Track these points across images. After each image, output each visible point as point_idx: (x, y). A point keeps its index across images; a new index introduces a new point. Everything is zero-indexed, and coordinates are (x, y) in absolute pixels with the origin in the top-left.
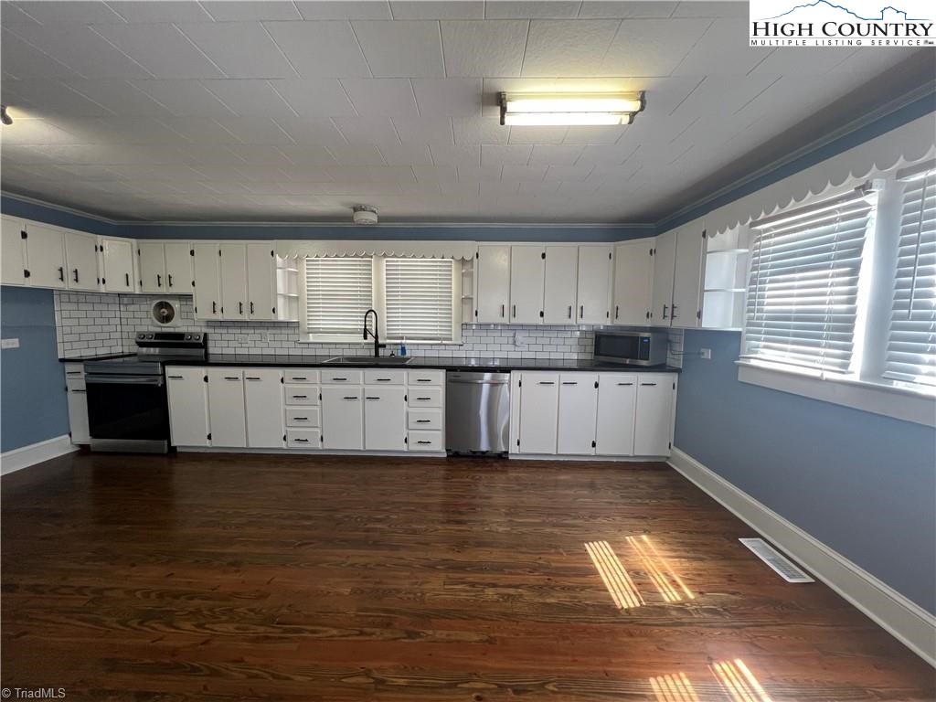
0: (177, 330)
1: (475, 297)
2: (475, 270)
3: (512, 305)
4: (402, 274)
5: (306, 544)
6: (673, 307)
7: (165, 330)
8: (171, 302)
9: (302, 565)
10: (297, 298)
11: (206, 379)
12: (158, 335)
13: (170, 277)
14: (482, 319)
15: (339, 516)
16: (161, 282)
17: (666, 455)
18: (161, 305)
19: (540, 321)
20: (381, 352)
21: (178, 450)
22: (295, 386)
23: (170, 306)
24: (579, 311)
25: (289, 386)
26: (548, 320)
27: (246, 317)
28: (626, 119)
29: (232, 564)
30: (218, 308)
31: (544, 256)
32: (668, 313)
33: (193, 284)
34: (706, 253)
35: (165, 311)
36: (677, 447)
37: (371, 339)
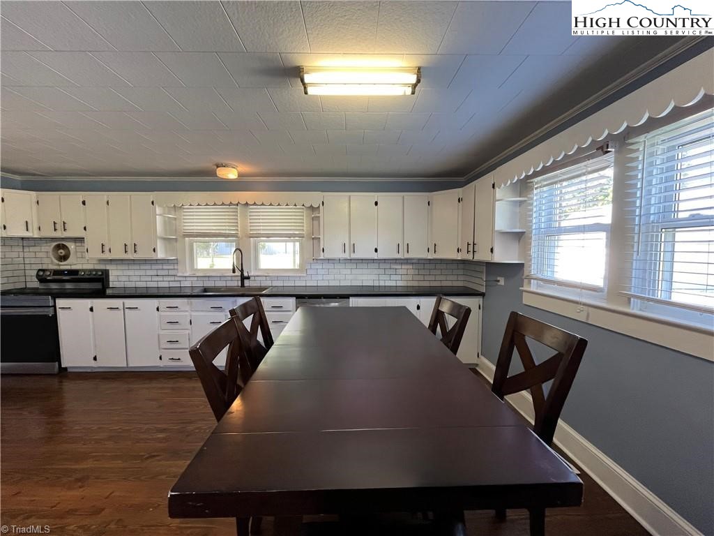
0: (74, 267)
1: (321, 237)
2: (321, 215)
3: (352, 243)
4: (262, 219)
5: (154, 456)
6: (474, 244)
7: (62, 268)
8: (67, 244)
9: (143, 478)
10: (176, 239)
11: (91, 309)
12: (56, 272)
13: (64, 223)
14: (327, 255)
15: (190, 427)
16: (57, 228)
17: (475, 362)
18: (58, 247)
19: (375, 256)
20: (247, 283)
21: (69, 370)
22: (168, 314)
23: (67, 247)
24: (406, 247)
25: (162, 314)
26: (380, 255)
27: (130, 256)
28: (409, 90)
29: (78, 480)
30: (106, 249)
31: (376, 204)
32: (471, 249)
33: (85, 229)
34: (495, 200)
35: (62, 252)
36: (484, 356)
37: (238, 273)
